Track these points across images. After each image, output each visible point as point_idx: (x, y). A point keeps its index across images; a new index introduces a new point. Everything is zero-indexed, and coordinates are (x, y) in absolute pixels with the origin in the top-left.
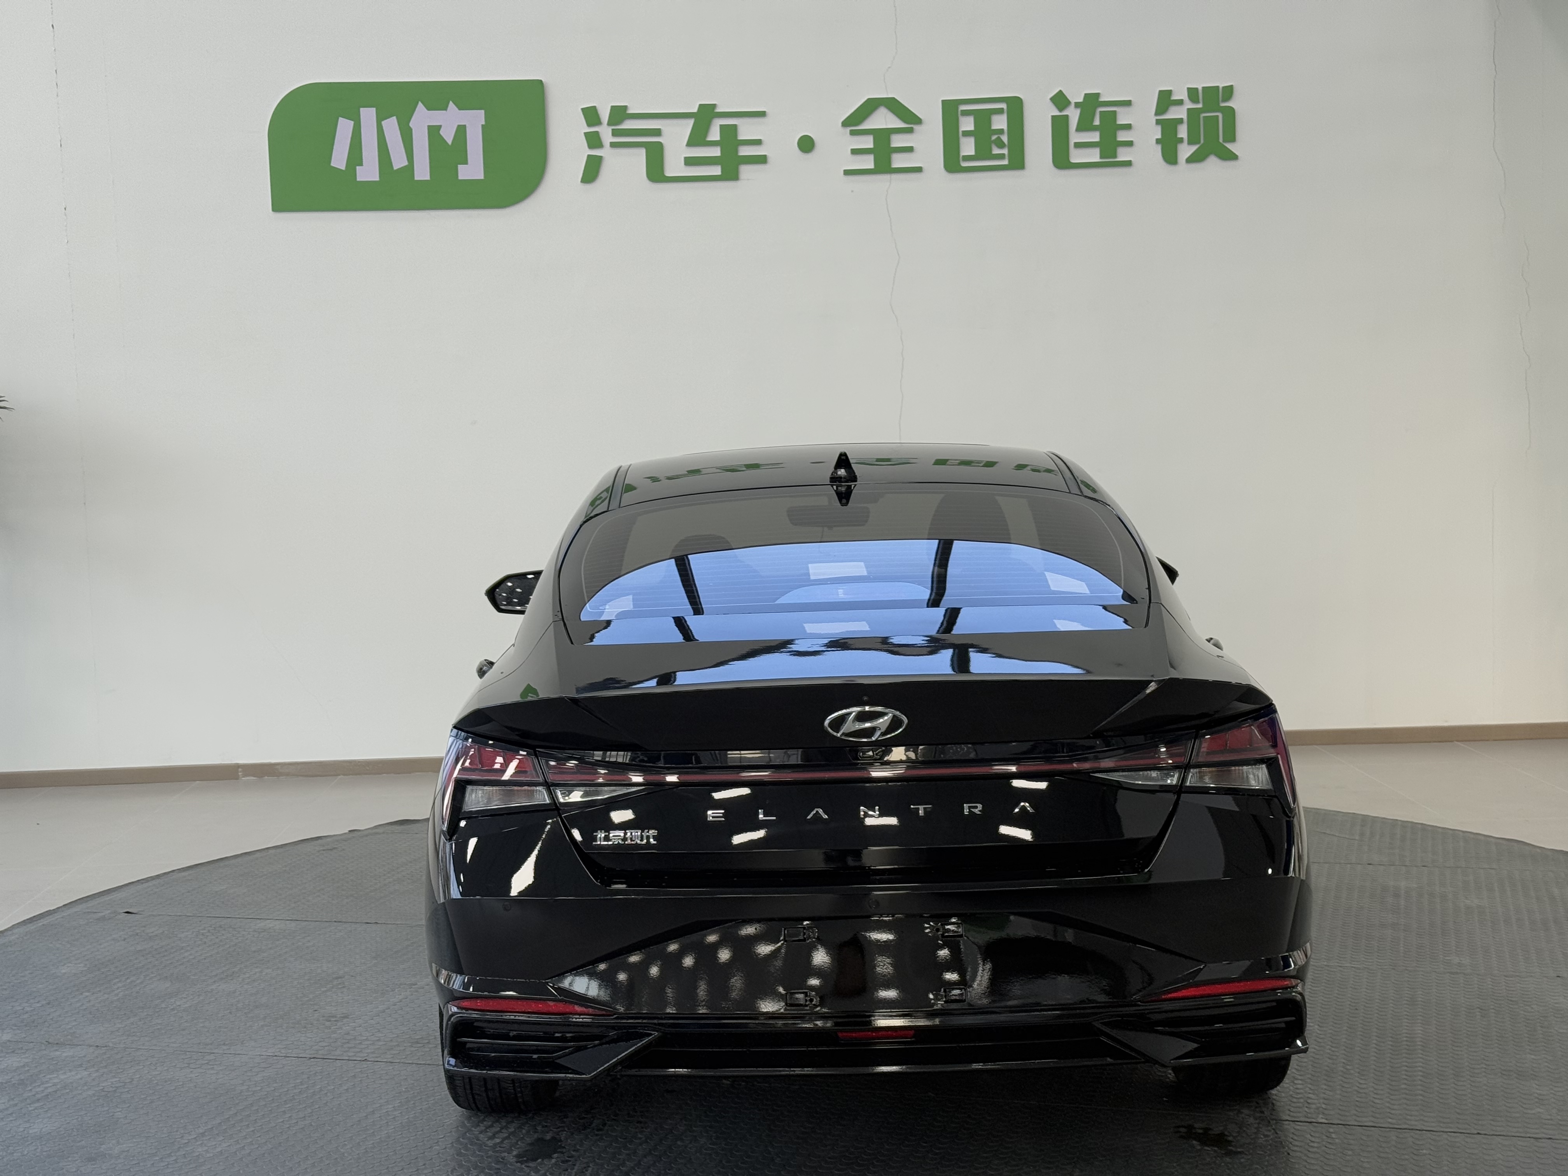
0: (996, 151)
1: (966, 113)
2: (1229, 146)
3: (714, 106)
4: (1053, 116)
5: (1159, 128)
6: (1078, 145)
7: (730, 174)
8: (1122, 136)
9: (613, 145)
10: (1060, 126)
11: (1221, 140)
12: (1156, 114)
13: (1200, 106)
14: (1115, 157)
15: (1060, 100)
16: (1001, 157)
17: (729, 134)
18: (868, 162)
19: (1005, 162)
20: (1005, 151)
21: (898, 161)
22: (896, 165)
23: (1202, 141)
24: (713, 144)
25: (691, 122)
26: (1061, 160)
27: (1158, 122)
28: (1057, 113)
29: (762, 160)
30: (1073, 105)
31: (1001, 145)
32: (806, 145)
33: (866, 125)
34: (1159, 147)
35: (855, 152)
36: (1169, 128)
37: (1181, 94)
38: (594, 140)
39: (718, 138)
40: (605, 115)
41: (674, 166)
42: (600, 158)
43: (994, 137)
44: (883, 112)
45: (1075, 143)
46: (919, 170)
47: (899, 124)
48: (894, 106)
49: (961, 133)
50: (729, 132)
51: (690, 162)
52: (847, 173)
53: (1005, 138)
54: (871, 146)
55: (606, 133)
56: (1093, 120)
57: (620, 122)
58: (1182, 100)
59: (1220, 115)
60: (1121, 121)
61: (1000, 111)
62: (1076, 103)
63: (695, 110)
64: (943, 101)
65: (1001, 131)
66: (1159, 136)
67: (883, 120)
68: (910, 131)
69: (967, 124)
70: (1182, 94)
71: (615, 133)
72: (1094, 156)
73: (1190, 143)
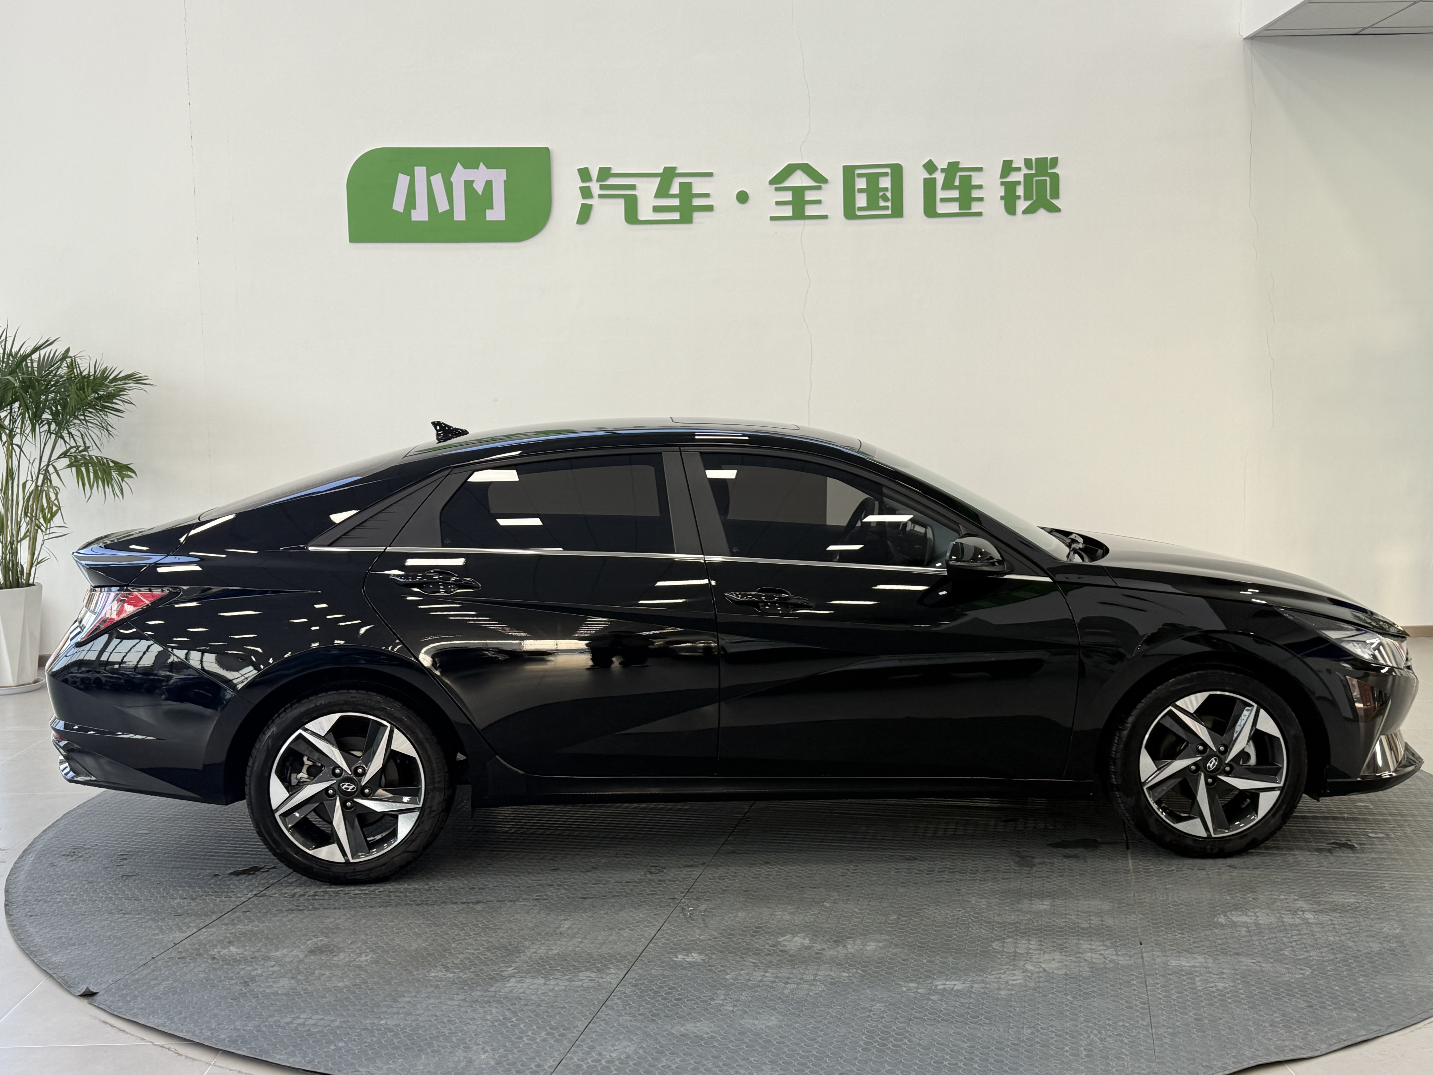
0: (882, 204)
1: (860, 175)
2: (1054, 201)
3: (675, 168)
4: (925, 179)
5: (1003, 188)
6: (943, 200)
7: (686, 219)
8: (975, 194)
9: (601, 196)
10: (929, 186)
11: (1048, 198)
12: (1001, 177)
13: (1033, 172)
14: (970, 209)
15: (930, 167)
16: (886, 208)
17: (686, 189)
18: (788, 211)
19: (889, 212)
20: (889, 204)
21: (810, 210)
22: (807, 213)
23: (1034, 198)
24: (674, 196)
25: (658, 180)
26: (930, 211)
27: (1002, 183)
28: (928, 176)
29: (710, 208)
30: (939, 171)
31: (886, 199)
32: (743, 197)
33: (787, 184)
34: (1003, 202)
35: (778, 203)
36: (1010, 188)
37: (1019, 163)
38: (586, 193)
39: (678, 192)
40: (594, 174)
41: (645, 212)
42: (590, 207)
43: (881, 194)
44: (799, 173)
45: (941, 199)
46: (825, 217)
47: (811, 183)
48: (808, 170)
49: (856, 190)
50: (686, 187)
51: (656, 209)
52: (773, 219)
53: (889, 194)
54: (791, 199)
55: (595, 187)
56: (954, 181)
57: (606, 180)
58: (1020, 168)
59: (1048, 179)
60: (975, 182)
61: (886, 174)
62: (941, 169)
63: (661, 171)
64: (844, 166)
65: (886, 189)
66: (1003, 194)
67: (799, 180)
68: (819, 188)
69: (861, 183)
70: (1021, 164)
71: (602, 187)
72: (954, 208)
73: (1026, 199)
